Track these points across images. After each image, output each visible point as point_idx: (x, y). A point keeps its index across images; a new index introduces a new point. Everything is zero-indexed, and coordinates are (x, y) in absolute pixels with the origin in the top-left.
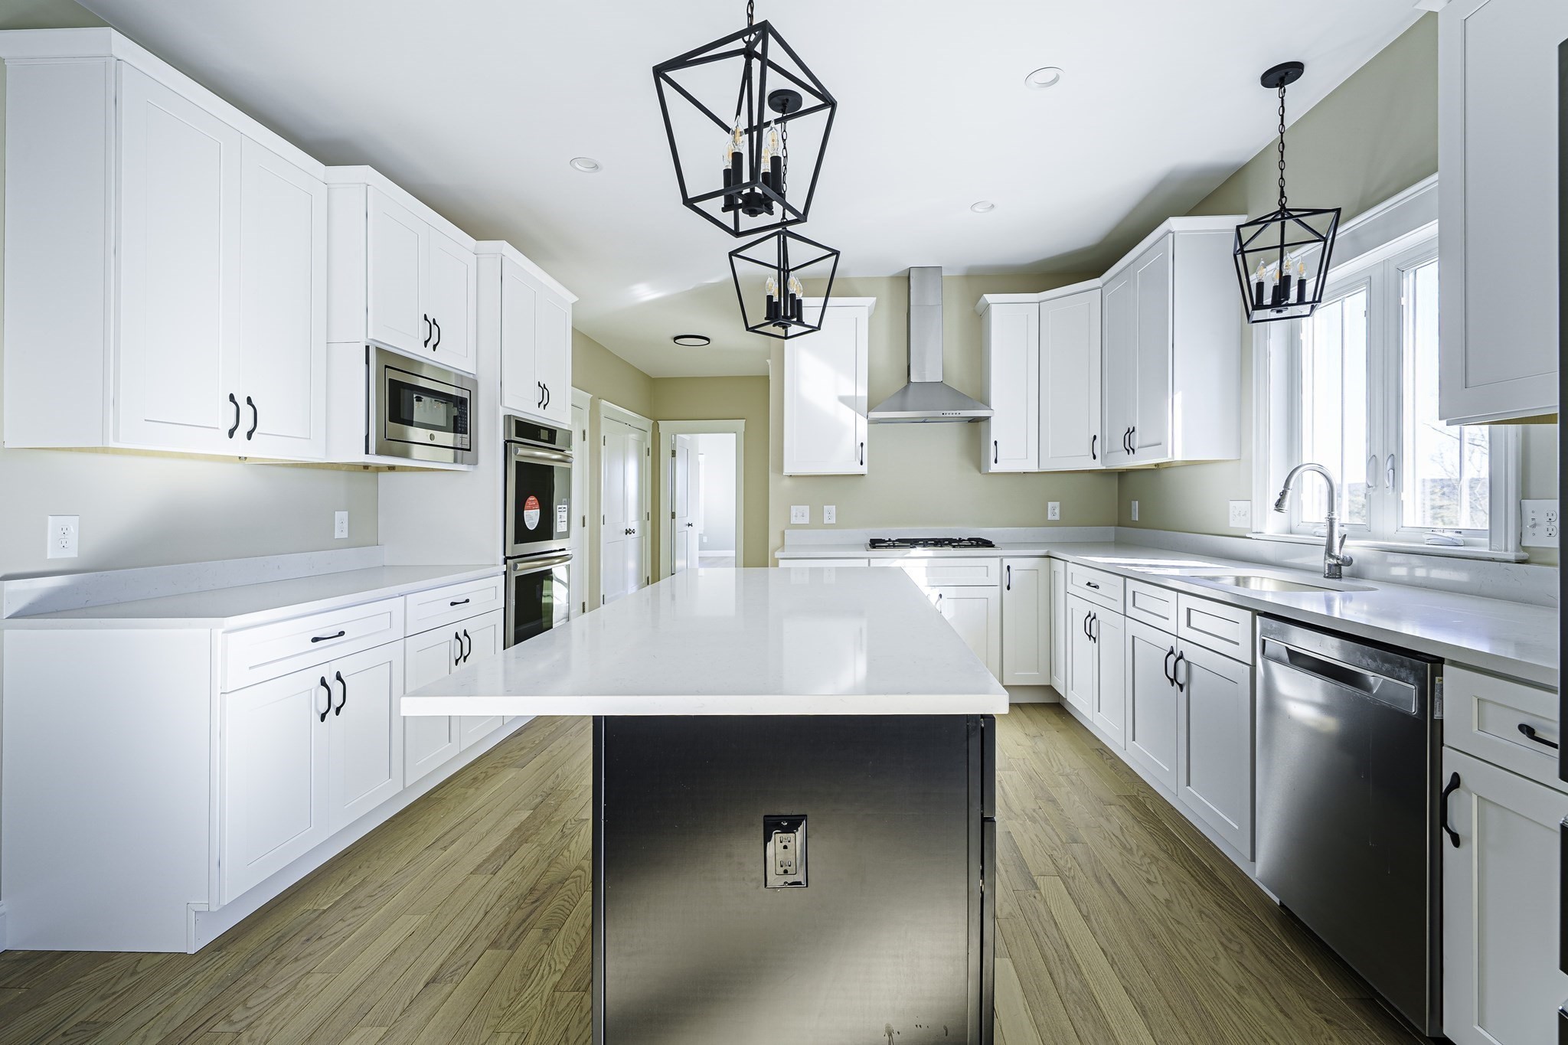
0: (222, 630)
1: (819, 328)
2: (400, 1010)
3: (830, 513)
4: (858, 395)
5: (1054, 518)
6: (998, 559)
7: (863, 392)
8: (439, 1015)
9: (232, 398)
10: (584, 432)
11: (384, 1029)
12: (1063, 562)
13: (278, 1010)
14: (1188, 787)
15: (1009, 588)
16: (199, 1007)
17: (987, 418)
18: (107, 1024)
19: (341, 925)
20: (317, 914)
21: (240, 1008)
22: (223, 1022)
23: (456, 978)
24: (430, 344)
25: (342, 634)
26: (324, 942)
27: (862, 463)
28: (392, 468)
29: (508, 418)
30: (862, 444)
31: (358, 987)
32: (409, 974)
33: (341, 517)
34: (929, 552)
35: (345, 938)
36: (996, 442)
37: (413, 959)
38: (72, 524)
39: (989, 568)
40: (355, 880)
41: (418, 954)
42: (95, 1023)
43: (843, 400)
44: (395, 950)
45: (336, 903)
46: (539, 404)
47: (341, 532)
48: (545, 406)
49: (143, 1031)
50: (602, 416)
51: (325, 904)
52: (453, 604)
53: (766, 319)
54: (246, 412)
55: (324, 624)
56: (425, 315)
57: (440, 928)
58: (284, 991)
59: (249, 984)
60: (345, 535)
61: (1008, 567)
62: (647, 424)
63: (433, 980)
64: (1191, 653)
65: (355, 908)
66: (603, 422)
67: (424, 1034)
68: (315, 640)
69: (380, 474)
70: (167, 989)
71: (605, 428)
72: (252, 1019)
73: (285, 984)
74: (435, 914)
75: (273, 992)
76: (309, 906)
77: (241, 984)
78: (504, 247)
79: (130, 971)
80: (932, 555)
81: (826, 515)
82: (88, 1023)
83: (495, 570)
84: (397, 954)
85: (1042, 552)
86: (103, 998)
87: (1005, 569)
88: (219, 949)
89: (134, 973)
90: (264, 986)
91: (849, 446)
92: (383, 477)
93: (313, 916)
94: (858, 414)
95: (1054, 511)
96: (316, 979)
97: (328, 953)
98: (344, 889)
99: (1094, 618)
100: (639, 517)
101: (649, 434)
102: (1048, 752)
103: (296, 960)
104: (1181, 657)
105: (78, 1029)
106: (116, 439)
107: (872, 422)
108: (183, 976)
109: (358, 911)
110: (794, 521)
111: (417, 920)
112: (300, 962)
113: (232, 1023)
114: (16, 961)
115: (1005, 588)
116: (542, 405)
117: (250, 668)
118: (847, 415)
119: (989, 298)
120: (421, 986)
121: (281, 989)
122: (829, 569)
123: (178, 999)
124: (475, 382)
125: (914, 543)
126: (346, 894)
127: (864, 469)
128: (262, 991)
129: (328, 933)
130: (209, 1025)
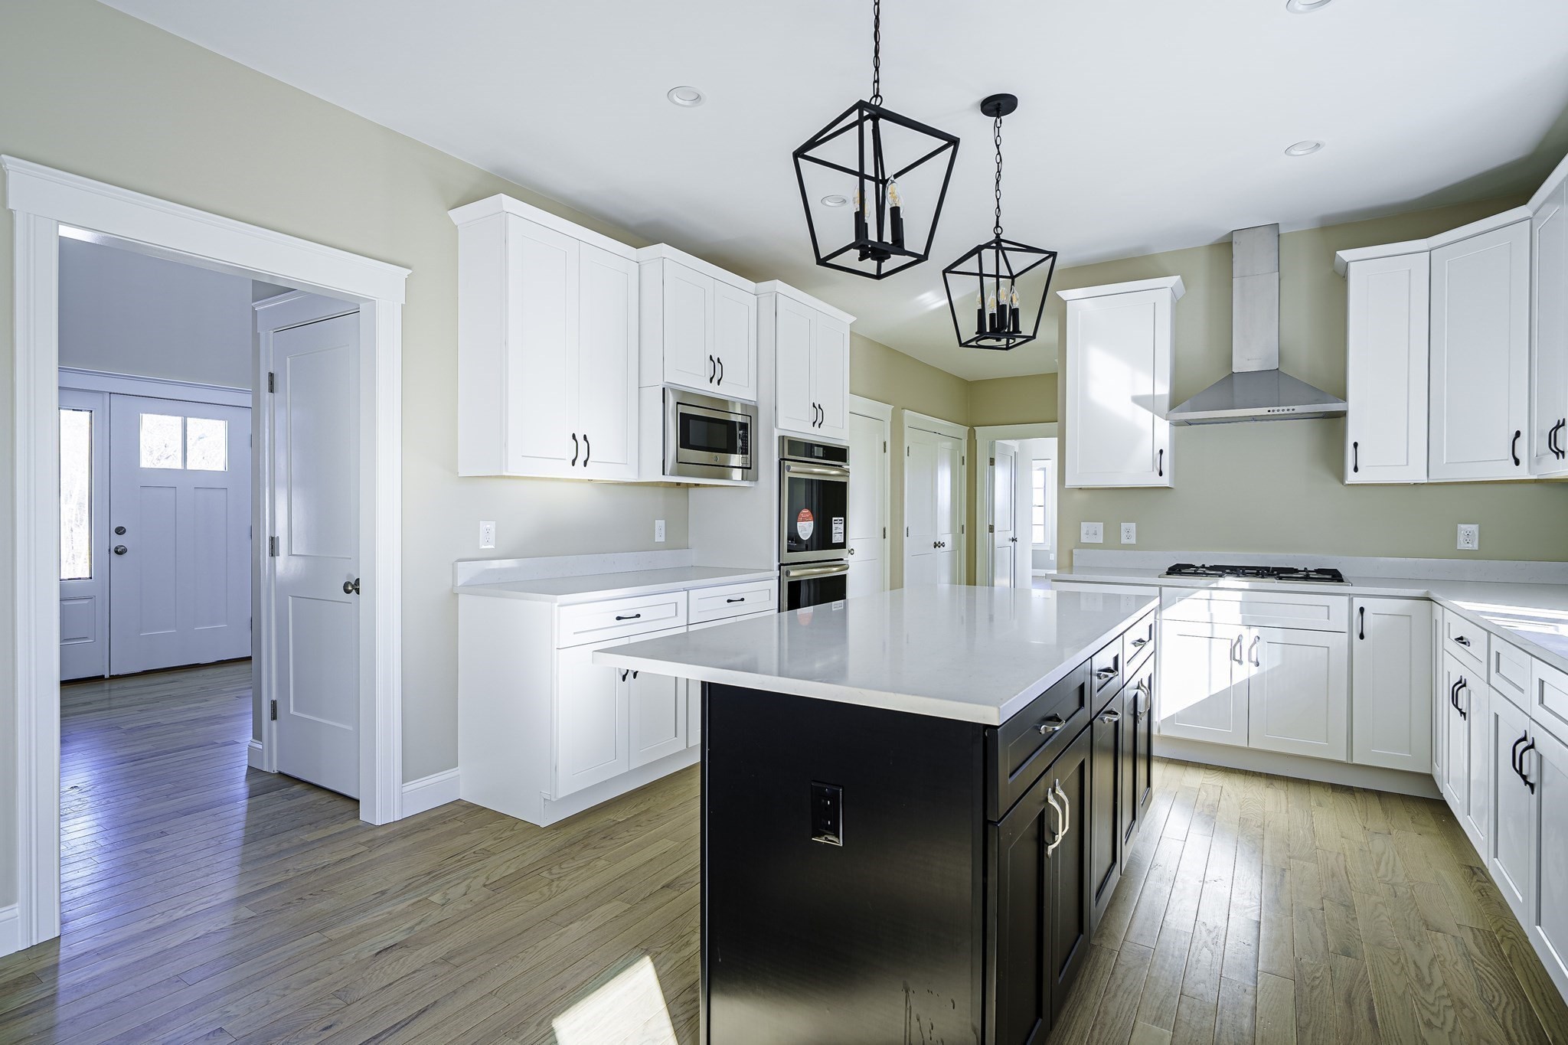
0: (558, 604)
1: (1034, 337)
2: (642, 896)
3: (1129, 532)
4: (1155, 394)
5: (1470, 546)
6: (1346, 598)
7: (1164, 389)
8: (664, 908)
9: (574, 436)
10: (885, 443)
11: (629, 906)
12: (1441, 607)
13: (576, 875)
14: (1538, 927)
15: (1362, 636)
16: (538, 858)
17: (1343, 414)
18: (494, 854)
19: (626, 834)
20: (614, 823)
21: (557, 867)
22: (547, 872)
23: (682, 889)
24: (715, 380)
25: (638, 616)
26: (613, 842)
27: (1161, 474)
28: (697, 485)
29: (782, 438)
30: (1161, 452)
31: (623, 875)
32: (655, 877)
33: (660, 524)
34: (1243, 583)
35: (625, 843)
36: (1356, 445)
37: (660, 869)
38: (490, 525)
39: (1331, 608)
40: (643, 807)
41: (665, 866)
42: (489, 851)
43: (1137, 400)
44: (651, 860)
45: (628, 819)
46: (814, 423)
47: (660, 537)
48: (820, 424)
49: (509, 863)
50: (906, 426)
51: (622, 818)
52: (729, 601)
53: (977, 333)
54: (582, 445)
55: (626, 607)
56: (711, 357)
57: (684, 854)
58: (582, 865)
59: (566, 854)
60: (662, 539)
61: (1362, 610)
62: (962, 431)
63: (667, 886)
64: (1543, 742)
65: (637, 826)
66: (907, 432)
67: (650, 917)
68: (619, 618)
69: (690, 489)
70: (525, 844)
71: (908, 440)
72: (561, 875)
73: (584, 860)
74: (684, 843)
75: (576, 863)
76: (612, 817)
77: (562, 853)
78: (778, 285)
79: (511, 828)
80: (1247, 588)
81: (1124, 535)
82: (486, 850)
83: (768, 574)
84: (652, 862)
85: (1419, 592)
86: (495, 839)
87: (1356, 611)
88: (556, 829)
89: (513, 830)
90: (573, 858)
91: (1145, 453)
92: (692, 491)
93: (612, 824)
94: (1156, 416)
95: (1468, 535)
96: (602, 863)
97: (614, 849)
98: (635, 811)
99: (1464, 685)
100: (952, 531)
101: (964, 443)
102: (1384, 853)
103: (595, 848)
104: (1532, 746)
105: (481, 852)
106: (507, 471)
107: (1177, 424)
108: (534, 839)
109: (639, 828)
110: (1084, 539)
111: (671, 844)
112: (596, 850)
113: (551, 874)
114: (463, 806)
115: (1356, 636)
116: (817, 424)
117: (575, 633)
118: (1143, 417)
119: (1344, 255)
120: (659, 887)
121: (581, 863)
122: (1128, 597)
123: (529, 851)
124: (756, 409)
125: (1221, 570)
126: (635, 815)
127: (1165, 481)
128: (571, 861)
129: (617, 837)
130: (540, 871)
